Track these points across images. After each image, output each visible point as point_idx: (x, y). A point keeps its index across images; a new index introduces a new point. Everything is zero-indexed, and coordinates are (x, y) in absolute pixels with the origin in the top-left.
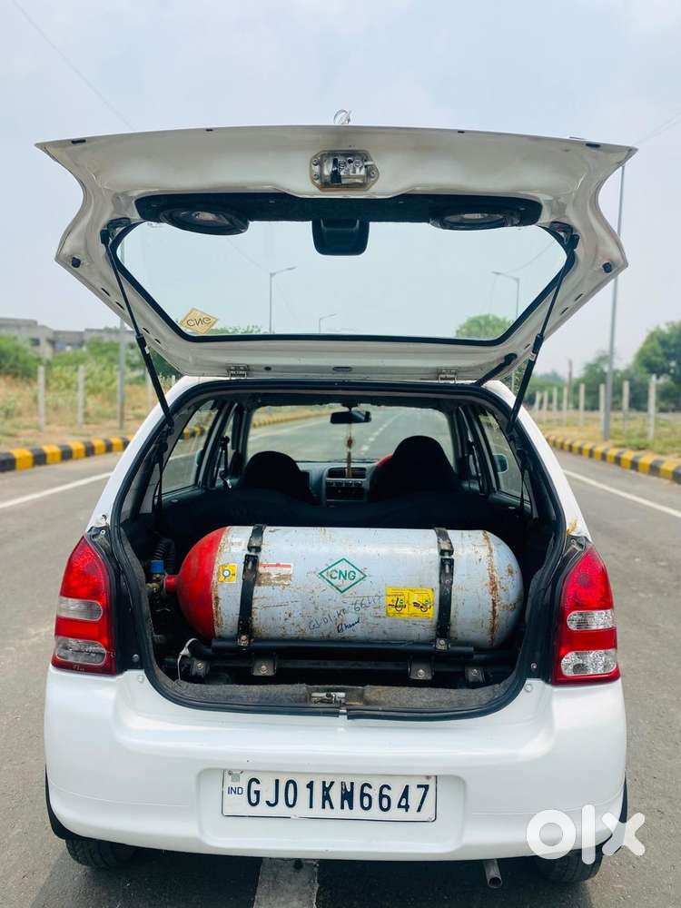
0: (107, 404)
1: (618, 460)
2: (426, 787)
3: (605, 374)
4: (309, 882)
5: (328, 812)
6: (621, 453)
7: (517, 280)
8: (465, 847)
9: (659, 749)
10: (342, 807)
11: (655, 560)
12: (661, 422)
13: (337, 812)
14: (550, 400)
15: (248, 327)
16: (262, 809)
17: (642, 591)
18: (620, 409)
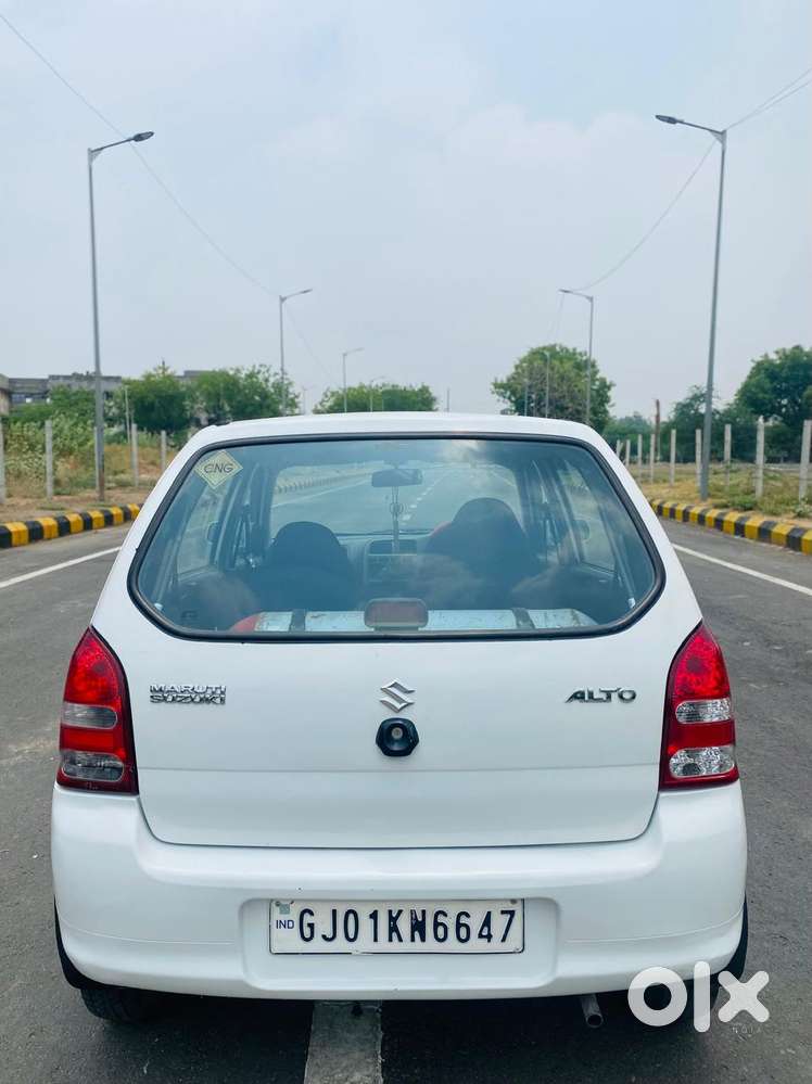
0: (82, 469)
1: (719, 523)
2: (512, 913)
3: (702, 416)
4: (372, 1030)
5: (395, 946)
6: (724, 514)
7: (591, 299)
8: (558, 981)
9: (780, 865)
10: (413, 940)
11: (769, 643)
12: (771, 474)
13: (407, 946)
14: (634, 451)
15: (254, 367)
16: (318, 944)
17: (755, 682)
18: (720, 460)
